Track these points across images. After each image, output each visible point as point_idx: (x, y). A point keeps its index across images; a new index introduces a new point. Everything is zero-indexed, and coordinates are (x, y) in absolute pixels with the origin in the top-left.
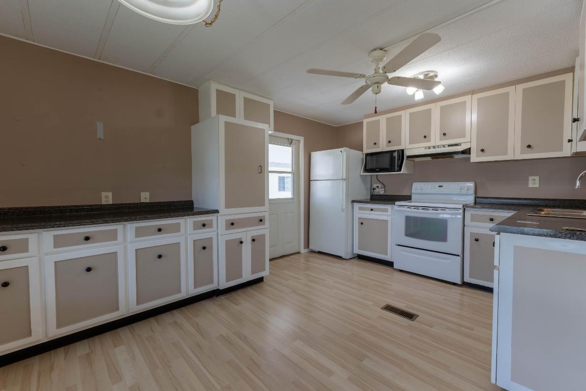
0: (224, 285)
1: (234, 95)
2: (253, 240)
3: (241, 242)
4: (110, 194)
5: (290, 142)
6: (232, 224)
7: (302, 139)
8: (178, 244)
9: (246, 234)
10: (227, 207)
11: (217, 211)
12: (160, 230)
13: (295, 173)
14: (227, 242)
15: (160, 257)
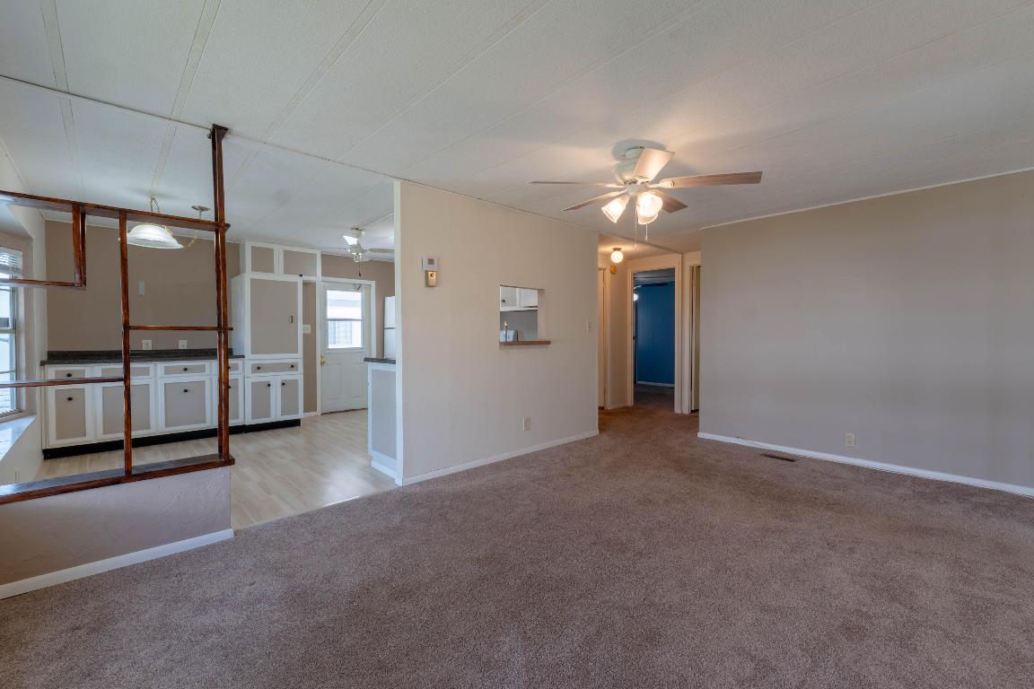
0: (250, 421)
1: (272, 250)
2: (283, 384)
3: (269, 385)
4: (150, 341)
5: (358, 288)
6: (259, 368)
7: (373, 283)
8: (204, 382)
9: (275, 379)
10: (254, 352)
11: (243, 357)
12: (186, 369)
13: (365, 321)
14: (254, 384)
15: (186, 391)
